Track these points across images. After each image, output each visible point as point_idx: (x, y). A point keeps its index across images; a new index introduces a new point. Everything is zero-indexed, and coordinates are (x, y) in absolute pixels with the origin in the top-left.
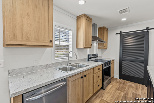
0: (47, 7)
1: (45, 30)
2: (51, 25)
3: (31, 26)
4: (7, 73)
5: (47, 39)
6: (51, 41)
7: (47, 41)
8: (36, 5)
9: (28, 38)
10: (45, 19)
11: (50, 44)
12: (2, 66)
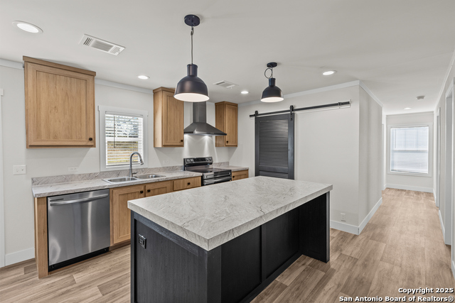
0: (83, 92)
1: (81, 124)
2: (91, 116)
3: (60, 121)
4: (30, 181)
5: (84, 136)
6: (91, 139)
7: (84, 140)
8: (67, 93)
9: (55, 137)
10: (81, 109)
11: (90, 143)
12: (24, 172)
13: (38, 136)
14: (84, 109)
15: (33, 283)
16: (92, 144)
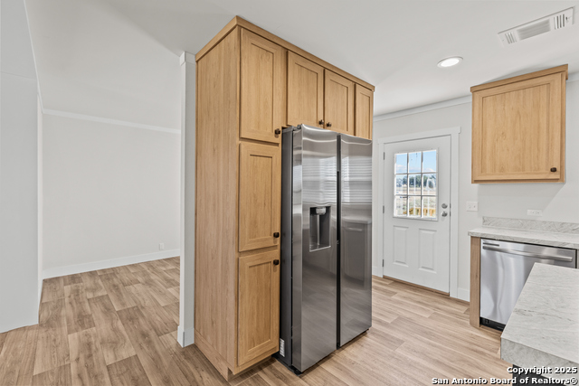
0: (544, 103)
1: (539, 150)
2: (557, 134)
3: (508, 150)
5: (543, 166)
6: (554, 170)
8: (518, 112)
10: (539, 127)
11: (553, 176)
12: (476, 209)
13: (483, 170)
14: (544, 126)
15: (463, 324)
16: (558, 177)
